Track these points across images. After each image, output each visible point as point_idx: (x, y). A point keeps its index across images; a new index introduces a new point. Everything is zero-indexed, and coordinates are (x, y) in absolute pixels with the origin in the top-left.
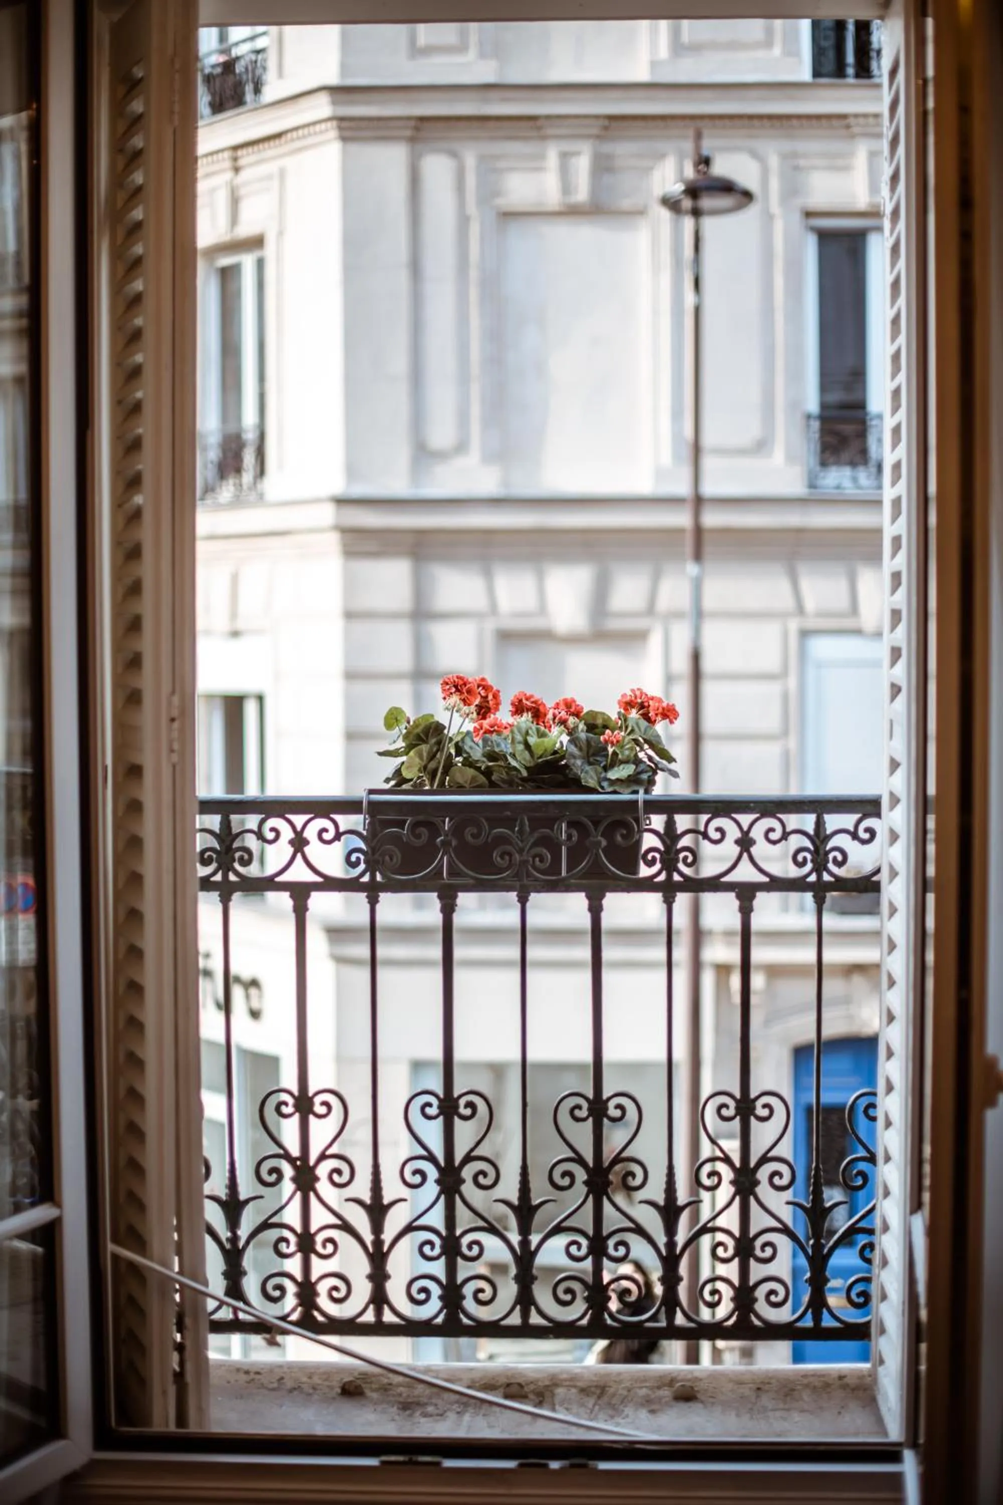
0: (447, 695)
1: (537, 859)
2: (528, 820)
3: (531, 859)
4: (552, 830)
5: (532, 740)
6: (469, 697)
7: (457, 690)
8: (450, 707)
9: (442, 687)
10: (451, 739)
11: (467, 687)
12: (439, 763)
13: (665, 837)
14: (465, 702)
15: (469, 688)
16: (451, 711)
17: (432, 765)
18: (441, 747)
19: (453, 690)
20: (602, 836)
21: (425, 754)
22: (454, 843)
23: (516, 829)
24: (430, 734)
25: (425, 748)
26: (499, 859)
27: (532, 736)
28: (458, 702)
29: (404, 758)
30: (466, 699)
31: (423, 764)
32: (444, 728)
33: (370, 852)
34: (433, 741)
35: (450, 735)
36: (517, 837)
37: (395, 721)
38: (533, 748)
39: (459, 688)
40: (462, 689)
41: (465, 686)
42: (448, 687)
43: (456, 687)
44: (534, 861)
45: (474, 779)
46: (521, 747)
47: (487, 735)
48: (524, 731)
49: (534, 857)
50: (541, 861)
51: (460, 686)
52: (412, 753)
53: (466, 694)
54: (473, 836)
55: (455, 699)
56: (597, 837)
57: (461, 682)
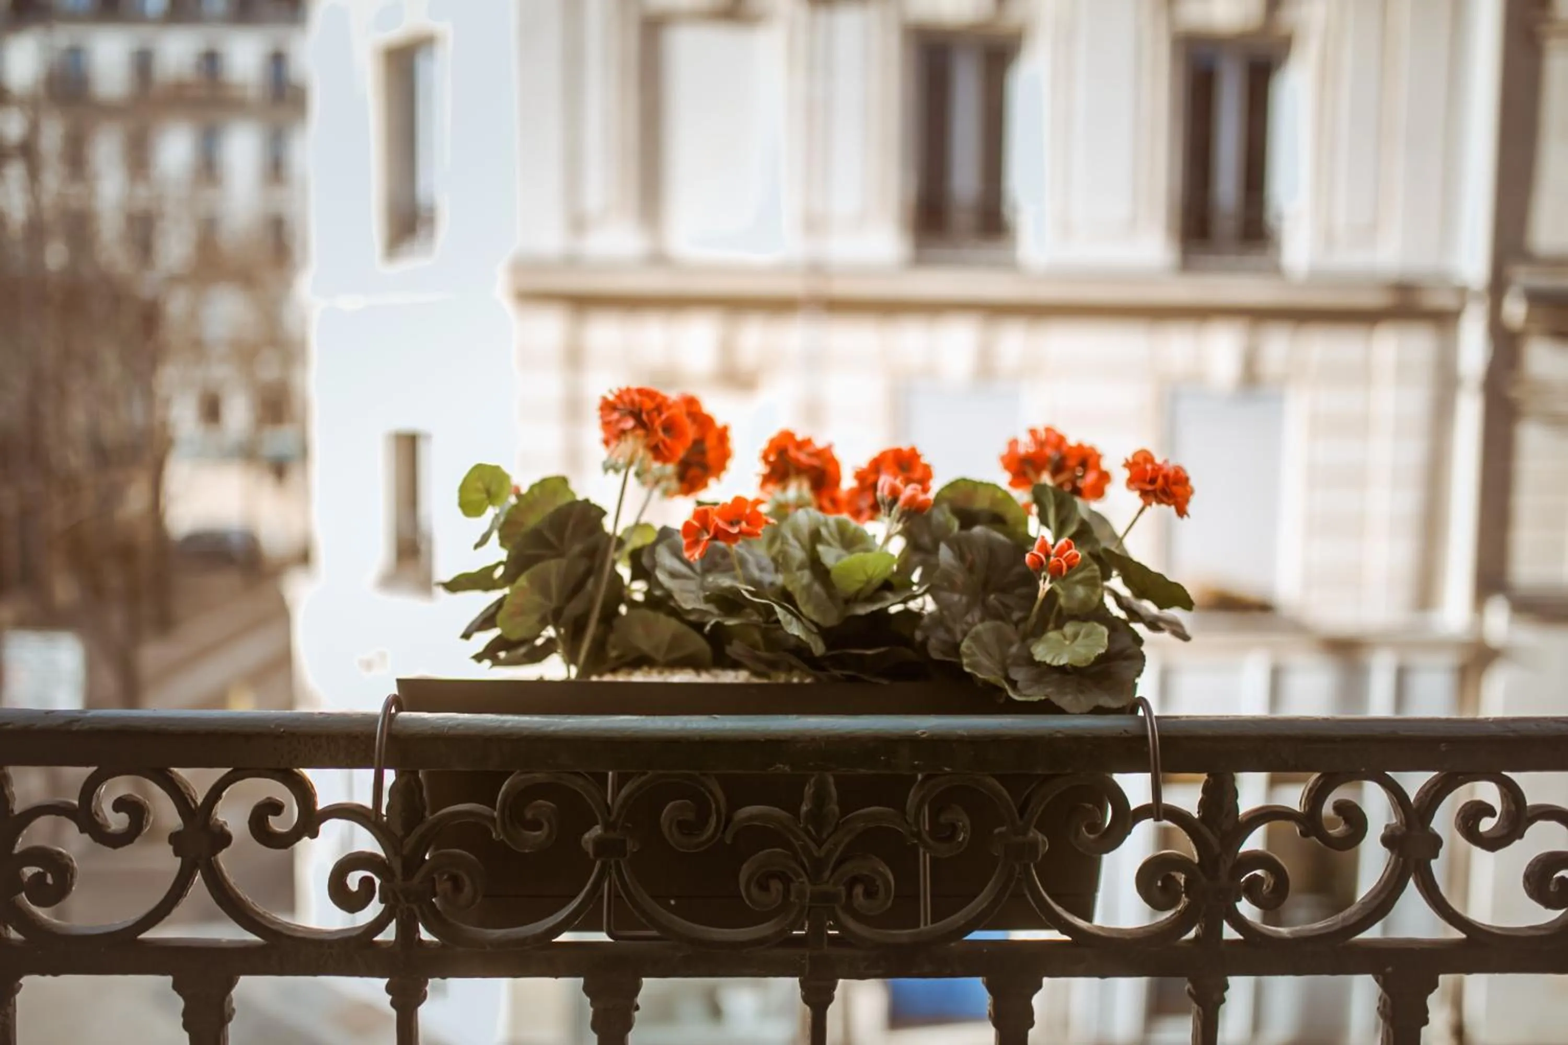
0: (613, 435)
1: (859, 890)
2: (837, 784)
3: (842, 889)
4: (901, 807)
5: (830, 555)
6: (668, 440)
7: (641, 424)
8: (621, 461)
9: (602, 417)
10: (621, 543)
11: (664, 417)
12: (592, 601)
13: (1205, 830)
14: (657, 452)
15: (667, 419)
16: (623, 472)
17: (574, 608)
18: (597, 562)
19: (630, 423)
20: (1039, 828)
21: (554, 583)
22: (632, 846)
23: (804, 808)
24: (568, 533)
25: (553, 567)
26: (754, 891)
27: (829, 544)
28: (641, 452)
29: (507, 591)
30: (661, 446)
31: (553, 605)
32: (603, 513)
33: (397, 866)
34: (577, 548)
35: (619, 532)
36: (808, 832)
37: (484, 496)
38: (834, 576)
39: (644, 417)
40: (652, 423)
41: (660, 414)
42: (615, 416)
43: (636, 414)
44: (850, 895)
45: (676, 641)
46: (806, 576)
47: (721, 544)
48: (805, 532)
49: (850, 885)
50: (870, 894)
51: (648, 414)
52: (522, 581)
53: (661, 434)
54: (683, 826)
55: (632, 445)
56: (1025, 833)
57: (649, 404)
